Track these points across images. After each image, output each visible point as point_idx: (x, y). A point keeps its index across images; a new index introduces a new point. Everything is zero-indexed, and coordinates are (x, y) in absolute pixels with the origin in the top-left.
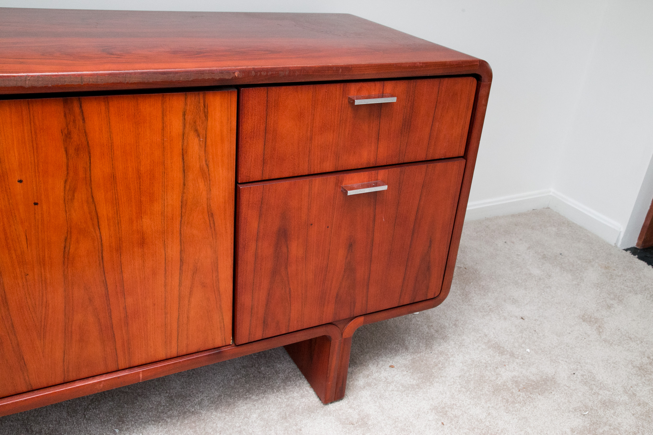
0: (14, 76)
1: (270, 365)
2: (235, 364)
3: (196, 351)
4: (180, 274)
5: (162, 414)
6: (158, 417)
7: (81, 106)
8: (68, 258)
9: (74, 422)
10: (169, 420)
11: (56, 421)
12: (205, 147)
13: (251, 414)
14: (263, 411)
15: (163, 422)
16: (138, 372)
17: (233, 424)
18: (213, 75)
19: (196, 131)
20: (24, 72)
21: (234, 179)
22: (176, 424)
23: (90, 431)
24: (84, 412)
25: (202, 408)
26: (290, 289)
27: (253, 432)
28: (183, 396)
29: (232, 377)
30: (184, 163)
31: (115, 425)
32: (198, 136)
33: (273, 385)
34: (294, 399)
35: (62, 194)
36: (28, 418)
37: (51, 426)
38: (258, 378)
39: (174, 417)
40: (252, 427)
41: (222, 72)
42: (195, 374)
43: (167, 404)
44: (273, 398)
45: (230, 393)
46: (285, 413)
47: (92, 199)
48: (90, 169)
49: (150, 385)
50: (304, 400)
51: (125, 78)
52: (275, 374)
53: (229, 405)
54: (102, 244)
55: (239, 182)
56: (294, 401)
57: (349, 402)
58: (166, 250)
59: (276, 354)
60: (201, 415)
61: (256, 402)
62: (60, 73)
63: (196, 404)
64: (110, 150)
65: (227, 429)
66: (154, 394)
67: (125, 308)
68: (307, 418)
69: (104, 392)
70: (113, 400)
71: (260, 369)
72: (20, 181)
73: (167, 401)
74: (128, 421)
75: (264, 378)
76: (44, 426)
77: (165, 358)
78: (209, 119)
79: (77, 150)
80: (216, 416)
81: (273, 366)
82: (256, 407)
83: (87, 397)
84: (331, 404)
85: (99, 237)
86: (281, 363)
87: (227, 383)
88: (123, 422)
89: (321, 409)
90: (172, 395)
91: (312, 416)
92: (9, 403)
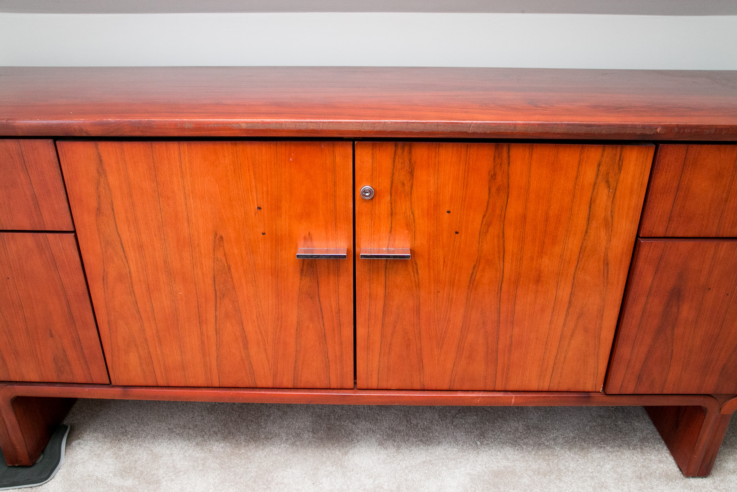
0: (462, 123)
1: (628, 421)
2: (592, 411)
3: (566, 390)
4: (566, 314)
5: (519, 440)
6: (516, 441)
7: (509, 152)
8: (473, 284)
9: (444, 425)
10: (525, 447)
11: (429, 420)
12: (614, 198)
13: (605, 464)
14: (617, 465)
15: (519, 447)
16: (511, 397)
17: (586, 468)
18: (635, 129)
19: (608, 182)
20: (469, 120)
21: (635, 233)
22: (531, 452)
23: (456, 437)
24: (453, 419)
25: (556, 444)
26: (672, 351)
27: (606, 481)
28: (539, 428)
29: (588, 422)
30: (590, 211)
31: (477, 438)
32: (609, 187)
33: (629, 442)
34: (651, 461)
35: (479, 227)
36: (408, 411)
37: (425, 422)
38: (614, 430)
39: (529, 445)
40: (605, 477)
41: (644, 127)
42: (552, 411)
43: (524, 432)
44: (628, 455)
45: (585, 437)
46: (641, 473)
47: (502, 236)
48: (506, 208)
49: (509, 410)
50: (662, 465)
51: (553, 128)
52: (632, 431)
53: (583, 449)
54: (503, 276)
55: (641, 236)
56: (651, 464)
57: (714, 482)
58: (558, 290)
59: (634, 411)
60: (554, 451)
61: (610, 454)
62: (498, 122)
63: (551, 439)
64: (526, 193)
65: (579, 471)
66: (513, 420)
67: (511, 337)
68: (665, 485)
69: (470, 407)
70: (477, 415)
71: (617, 422)
72: (449, 212)
73: (524, 429)
74: (488, 437)
75: (621, 432)
76: (420, 421)
77: (536, 390)
78: (622, 172)
79: (498, 190)
80: (569, 456)
81: (630, 423)
82: (610, 459)
83: (456, 407)
84: (693, 479)
85: (501, 269)
86: (639, 422)
87: (583, 427)
88: (484, 437)
89: (681, 480)
90: (529, 424)
91: (670, 484)
92: (406, 395)
